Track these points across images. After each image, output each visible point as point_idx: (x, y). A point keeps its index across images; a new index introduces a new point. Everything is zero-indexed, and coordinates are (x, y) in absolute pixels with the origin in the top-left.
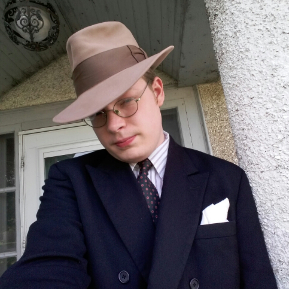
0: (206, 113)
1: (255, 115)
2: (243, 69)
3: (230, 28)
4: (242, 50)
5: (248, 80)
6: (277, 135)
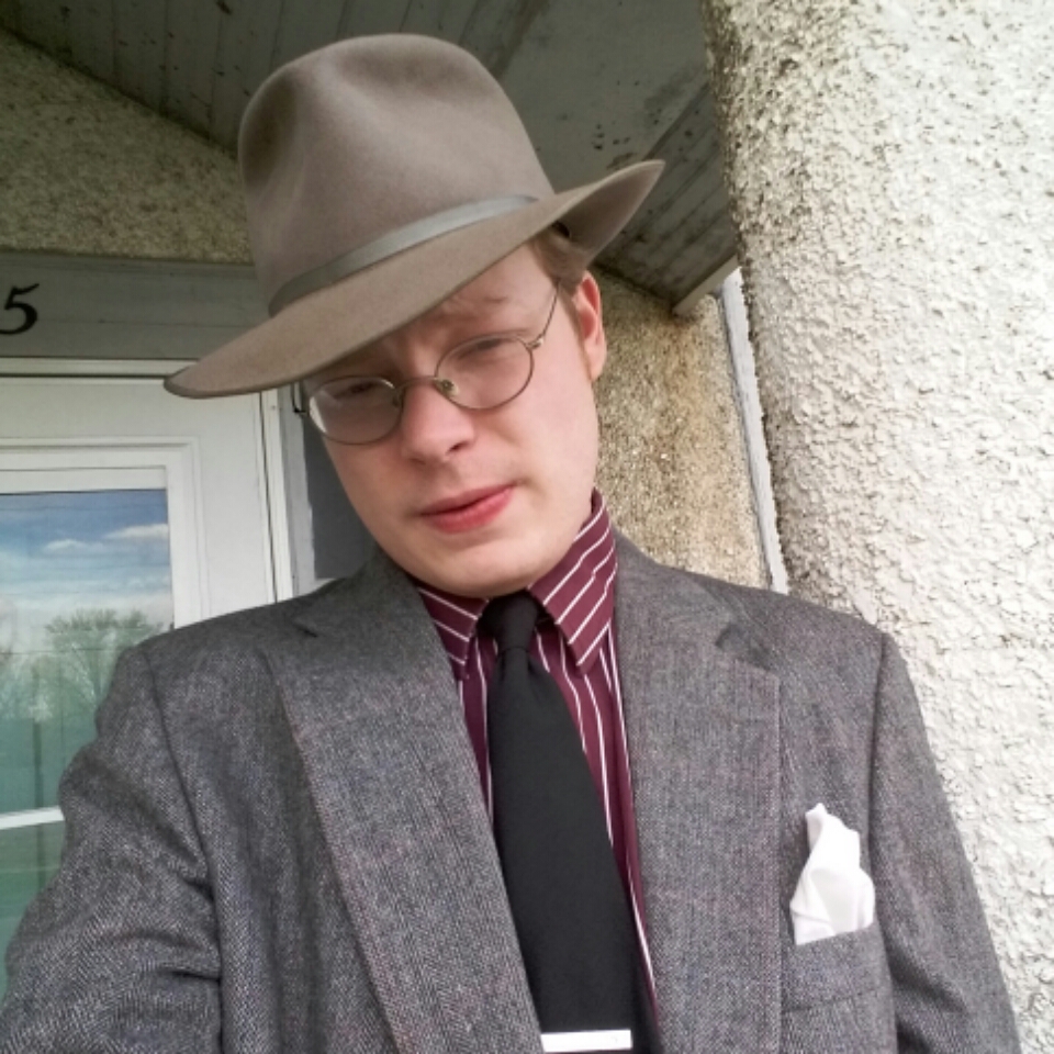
1: (933, 450)
2: (896, 284)
3: (853, 126)
4: (902, 217)
5: (914, 326)
6: (1013, 530)
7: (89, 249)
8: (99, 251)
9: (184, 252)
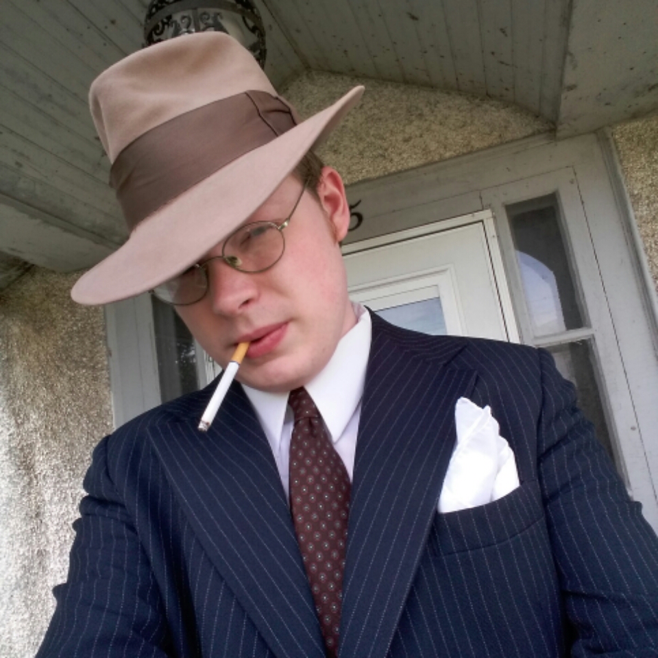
0: (637, 199)
7: (382, 174)
8: (386, 173)
9: (430, 158)
